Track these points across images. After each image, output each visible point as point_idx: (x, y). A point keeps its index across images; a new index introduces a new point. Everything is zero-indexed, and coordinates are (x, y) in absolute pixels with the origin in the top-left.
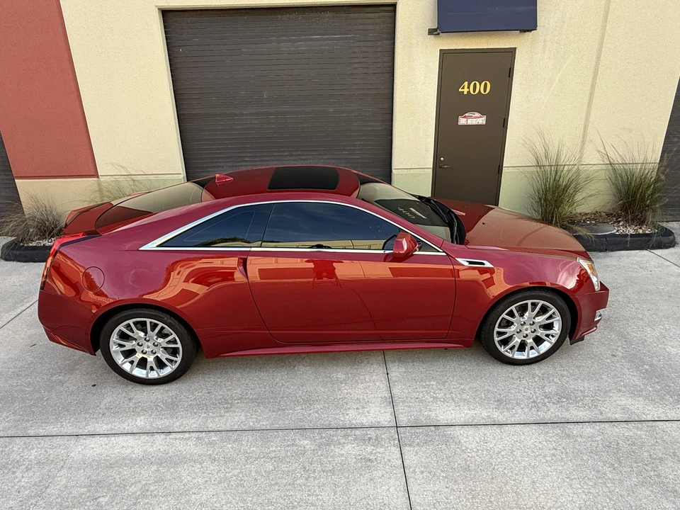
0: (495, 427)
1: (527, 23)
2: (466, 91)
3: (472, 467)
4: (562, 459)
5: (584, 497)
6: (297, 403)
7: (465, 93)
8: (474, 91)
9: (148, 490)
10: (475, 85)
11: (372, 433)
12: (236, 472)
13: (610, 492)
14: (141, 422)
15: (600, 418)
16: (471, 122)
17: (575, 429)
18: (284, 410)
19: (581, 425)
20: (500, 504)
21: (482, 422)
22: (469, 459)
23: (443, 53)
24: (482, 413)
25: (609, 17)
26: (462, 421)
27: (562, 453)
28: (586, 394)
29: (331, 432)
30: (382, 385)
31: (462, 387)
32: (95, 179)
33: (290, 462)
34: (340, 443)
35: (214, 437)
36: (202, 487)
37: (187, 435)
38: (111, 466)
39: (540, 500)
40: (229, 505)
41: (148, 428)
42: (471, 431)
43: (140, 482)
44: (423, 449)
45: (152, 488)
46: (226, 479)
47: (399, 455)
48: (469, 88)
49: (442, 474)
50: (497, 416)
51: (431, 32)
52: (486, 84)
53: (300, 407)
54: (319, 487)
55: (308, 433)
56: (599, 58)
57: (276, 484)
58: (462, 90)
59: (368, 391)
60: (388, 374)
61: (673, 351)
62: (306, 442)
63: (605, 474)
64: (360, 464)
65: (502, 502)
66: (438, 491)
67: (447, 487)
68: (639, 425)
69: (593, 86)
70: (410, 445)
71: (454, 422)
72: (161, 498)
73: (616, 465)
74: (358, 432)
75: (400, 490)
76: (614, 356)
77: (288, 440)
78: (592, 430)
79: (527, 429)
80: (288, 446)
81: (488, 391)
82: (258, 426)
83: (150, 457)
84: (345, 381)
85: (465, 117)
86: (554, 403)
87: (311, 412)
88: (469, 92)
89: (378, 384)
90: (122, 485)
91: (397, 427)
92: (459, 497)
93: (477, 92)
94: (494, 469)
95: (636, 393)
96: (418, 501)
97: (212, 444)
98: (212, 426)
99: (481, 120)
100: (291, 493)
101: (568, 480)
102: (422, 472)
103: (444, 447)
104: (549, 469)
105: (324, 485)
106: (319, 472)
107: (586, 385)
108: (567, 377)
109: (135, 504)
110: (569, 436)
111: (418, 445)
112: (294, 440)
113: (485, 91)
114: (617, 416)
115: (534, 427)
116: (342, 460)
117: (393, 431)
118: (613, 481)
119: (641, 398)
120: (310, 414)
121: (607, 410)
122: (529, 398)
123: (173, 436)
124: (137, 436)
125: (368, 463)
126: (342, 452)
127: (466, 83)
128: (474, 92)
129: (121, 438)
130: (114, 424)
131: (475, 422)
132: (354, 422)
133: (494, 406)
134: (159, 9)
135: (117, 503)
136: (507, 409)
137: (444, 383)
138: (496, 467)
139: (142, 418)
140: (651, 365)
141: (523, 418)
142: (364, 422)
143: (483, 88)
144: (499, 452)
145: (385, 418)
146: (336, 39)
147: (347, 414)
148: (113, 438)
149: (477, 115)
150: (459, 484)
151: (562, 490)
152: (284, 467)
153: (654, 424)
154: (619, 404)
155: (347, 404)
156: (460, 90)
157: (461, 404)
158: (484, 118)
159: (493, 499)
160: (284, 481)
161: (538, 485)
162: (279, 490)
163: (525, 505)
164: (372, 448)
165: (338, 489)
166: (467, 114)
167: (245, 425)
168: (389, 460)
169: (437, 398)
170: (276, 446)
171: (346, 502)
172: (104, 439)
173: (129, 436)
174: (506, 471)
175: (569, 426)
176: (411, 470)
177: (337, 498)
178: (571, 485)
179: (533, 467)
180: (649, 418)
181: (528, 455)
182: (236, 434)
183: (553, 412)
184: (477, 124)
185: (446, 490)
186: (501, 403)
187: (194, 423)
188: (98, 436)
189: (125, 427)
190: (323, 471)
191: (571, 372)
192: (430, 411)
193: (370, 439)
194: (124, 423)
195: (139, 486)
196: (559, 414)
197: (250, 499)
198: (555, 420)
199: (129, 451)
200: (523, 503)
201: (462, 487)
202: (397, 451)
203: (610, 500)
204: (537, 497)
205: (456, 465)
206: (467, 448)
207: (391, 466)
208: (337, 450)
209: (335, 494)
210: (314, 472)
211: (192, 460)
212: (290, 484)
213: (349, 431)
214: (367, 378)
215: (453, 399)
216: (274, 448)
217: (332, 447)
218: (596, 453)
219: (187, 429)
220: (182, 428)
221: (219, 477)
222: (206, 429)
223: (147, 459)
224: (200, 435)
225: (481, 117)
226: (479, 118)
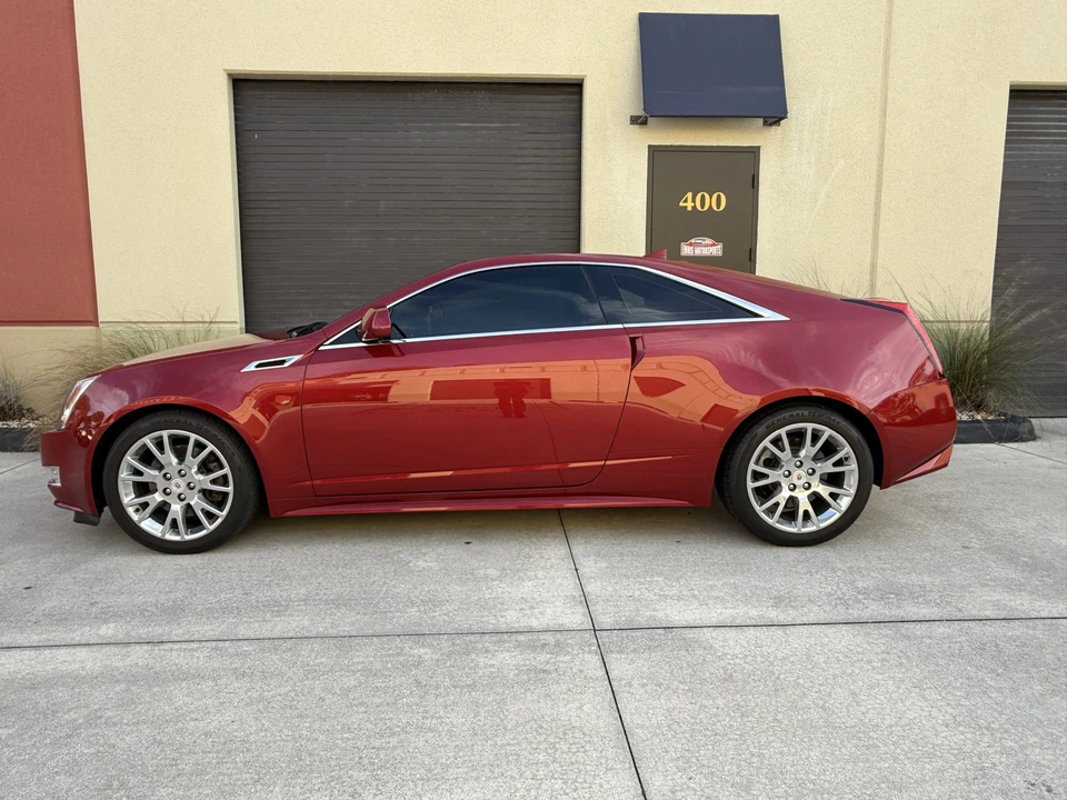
0: (773, 629)
1: (775, 114)
2: (689, 205)
3: (736, 676)
4: (901, 664)
5: (950, 710)
6: (409, 604)
7: (690, 209)
8: (703, 206)
9: (101, 717)
10: (703, 197)
11: (549, 638)
12: (283, 690)
13: (997, 704)
14: (108, 630)
15: (960, 616)
16: (698, 252)
17: (918, 629)
18: (386, 612)
19: (928, 624)
20: (795, 722)
21: (749, 623)
22: (730, 667)
23: (653, 150)
24: (753, 613)
25: (888, 110)
26: (714, 621)
27: (900, 657)
28: (928, 589)
29: (472, 638)
30: (568, 585)
31: (710, 583)
32: (94, 328)
33: (390, 676)
34: (487, 651)
35: (246, 647)
36: (212, 710)
37: (195, 645)
38: (33, 687)
39: (869, 716)
40: (263, 734)
41: (121, 637)
42: (732, 633)
43: (87, 706)
44: (646, 656)
45: (110, 714)
46: (261, 699)
47: (600, 663)
48: (694, 201)
49: (682, 686)
50: (773, 614)
51: (635, 120)
52: (719, 197)
53: (415, 609)
54: (446, 707)
55: (429, 640)
56: (881, 165)
57: (361, 704)
58: (685, 204)
59: (541, 589)
60: (576, 570)
61: (1063, 542)
62: (423, 651)
63: (982, 680)
64: (525, 677)
65: (798, 721)
66: (675, 708)
67: (691, 703)
68: (1030, 623)
69: (878, 204)
70: (620, 652)
71: (699, 622)
72: (125, 727)
73: (1000, 671)
74: (521, 638)
75: (603, 708)
76: (966, 547)
77: (390, 649)
78: (947, 630)
79: (831, 630)
80: (389, 656)
81: (756, 587)
82: (332, 632)
83: (116, 673)
84: (500, 578)
85: (691, 244)
86: (874, 600)
87: (436, 614)
88: (694, 207)
89: (559, 581)
90: (48, 712)
91: (595, 631)
92: (716, 715)
93: (706, 208)
94: (778, 678)
95: (1012, 586)
96: (638, 722)
97: (246, 655)
98: (242, 632)
99: (716, 250)
100: (390, 716)
101: (917, 690)
103: (683, 652)
104: (880, 677)
105: (455, 703)
106: (447, 688)
107: (926, 578)
108: (893, 570)
109: (69, 736)
110: (908, 638)
111: (635, 650)
112: (402, 649)
113: (718, 206)
114: (987, 613)
115: (844, 627)
116: (492, 673)
117: (589, 636)
118: (999, 690)
119: (1023, 594)
120: (434, 617)
121: (969, 607)
122: (829, 595)
123: (167, 646)
124: (96, 648)
125: (541, 676)
126: (492, 662)
127: (690, 195)
128: (702, 208)
129: (63, 651)
130: (54, 634)
131: (738, 622)
132: (516, 625)
133: (769, 604)
134: (229, 75)
135: (32, 736)
136: (792, 606)
137: (678, 580)
138: (782, 677)
139: (112, 625)
140: (1031, 557)
141: (823, 617)
142: (534, 625)
143: (715, 202)
144: (784, 659)
145: (575, 617)
146: (496, 129)
147: (502, 617)
148: (47, 651)
149: (708, 241)
150: (714, 699)
151: (908, 703)
152: (378, 683)
153: (1054, 621)
154: (985, 600)
155: (502, 604)
156: (681, 204)
157: (711, 602)
158: (720, 246)
159: (780, 717)
160: (378, 700)
161: (863, 697)
162: (365, 712)
163: (843, 723)
164: (549, 656)
165: (482, 710)
166: (693, 241)
167: (310, 631)
168: (581, 671)
169: (666, 596)
170: (362, 656)
171: (498, 725)
172: (32, 653)
173: (78, 649)
174: (801, 681)
175: (906, 625)
176: (623, 682)
177: (480, 720)
178: (923, 697)
179: (850, 675)
180: (1044, 615)
181: (839, 661)
182: (290, 643)
183: (874, 609)
184: (708, 254)
185: (689, 707)
186: (778, 601)
187: (212, 630)
188: (19, 650)
189: (77, 638)
190: (455, 687)
191: (898, 565)
192: (655, 610)
193: (544, 645)
194: (73, 632)
195: (85, 712)
196: (886, 612)
197: (308, 725)
198: (879, 619)
199: (77, 665)
200: (838, 720)
201: (720, 702)
202: (595, 660)
203: (1000, 713)
204: (863, 713)
205: (708, 674)
206: (725, 654)
207: (585, 678)
208: (482, 660)
209: (476, 716)
210: (437, 687)
211: (197, 676)
212: (388, 704)
213: (506, 636)
214: (540, 574)
215: (694, 596)
216: (361, 659)
217: (473, 656)
218: (961, 656)
219: (196, 637)
220: (187, 637)
221: (249, 697)
222: (232, 637)
223: (109, 677)
224: (221, 644)
225: (714, 245)
226: (712, 246)
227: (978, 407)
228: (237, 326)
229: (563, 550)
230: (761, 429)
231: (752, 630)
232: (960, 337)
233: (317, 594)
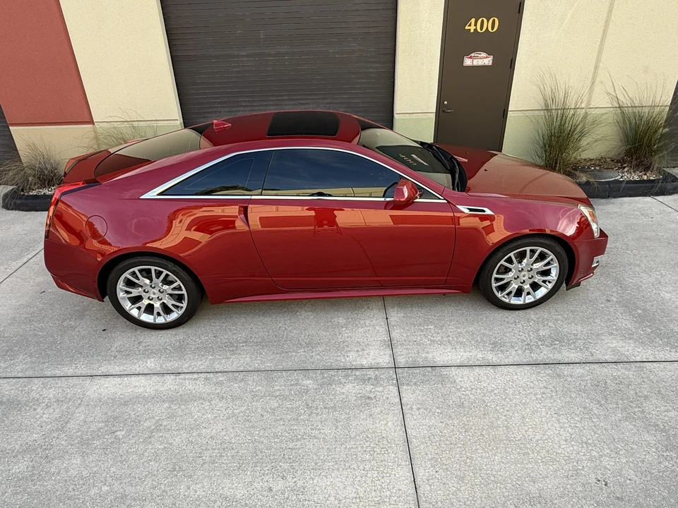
0: (489, 368)
2: (472, 28)
3: (466, 404)
4: (552, 396)
5: (570, 430)
6: (299, 346)
7: (472, 31)
8: (481, 29)
9: (161, 425)
10: (483, 21)
11: (371, 373)
12: (243, 409)
13: (595, 426)
14: (151, 364)
15: (591, 359)
16: (476, 62)
17: (566, 370)
18: (287, 352)
19: (572, 366)
20: (491, 436)
21: (477, 363)
22: (463, 397)
24: (478, 355)
26: (458, 362)
27: (552, 391)
28: (579, 337)
29: (332, 373)
30: (382, 329)
31: (459, 330)
32: (91, 126)
33: (293, 400)
34: (341, 383)
35: (221, 378)
36: (212, 422)
37: (195, 376)
38: (126, 404)
39: (529, 433)
40: (237, 438)
41: (158, 369)
42: (466, 371)
43: (153, 418)
44: (420, 388)
45: (165, 423)
46: (234, 415)
47: (397, 393)
48: (476, 25)
49: (437, 411)
50: (492, 357)
52: (494, 21)
53: (302, 350)
54: (321, 422)
55: (311, 374)
57: (281, 419)
58: (469, 28)
59: (368, 335)
60: (387, 319)
61: (667, 296)
62: (308, 382)
63: (592, 410)
64: (359, 402)
65: (493, 435)
66: (433, 426)
67: (441, 422)
68: (628, 366)
69: (607, 22)
70: (408, 384)
71: (450, 363)
72: (174, 432)
73: (602, 402)
74: (358, 373)
75: (397, 425)
76: (608, 301)
77: (292, 380)
78: (582, 371)
79: (519, 369)
80: (292, 385)
81: (484, 334)
82: (262, 367)
83: (162, 395)
84: (346, 326)
85: (471, 57)
86: (547, 346)
87: (314, 354)
88: (476, 30)
89: (377, 328)
90: (136, 421)
91: (395, 368)
92: (453, 431)
93: (484, 30)
94: (486, 406)
95: (627, 336)
96: (415, 434)
97: (222, 383)
98: (218, 367)
99: (488, 61)
100: (296, 427)
101: (556, 416)
102: (419, 409)
103: (440, 386)
104: (539, 406)
105: (326, 420)
106: (321, 409)
107: (579, 328)
108: (562, 321)
109: (150, 437)
110: (559, 376)
111: (415, 384)
112: (298, 380)
113: (493, 28)
114: (607, 357)
115: (527, 368)
116: (343, 398)
117: (392, 372)
118: (598, 416)
119: (631, 341)
120: (312, 356)
121: (598, 352)
122: (523, 341)
123: (182, 376)
124: (148, 377)
125: (368, 401)
126: (343, 391)
127: (473, 20)
128: (481, 30)
129: (133, 378)
130: (125, 366)
132: (354, 363)
133: (489, 349)
135: (133, 437)
136: (501, 351)
137: (442, 328)
138: (489, 404)
139: (152, 360)
140: (644, 310)
141: (517, 360)
142: (364, 363)
143: (489, 25)
144: (492, 391)
145: (384, 359)
147: (348, 356)
148: (126, 379)
149: (484, 55)
150: (453, 419)
151: (549, 425)
152: (287, 404)
153: (642, 364)
154: (609, 346)
155: (347, 347)
156: (467, 28)
157: (458, 347)
158: (491, 58)
159: (484, 433)
160: (289, 417)
161: (527, 420)
162: (284, 425)
163: (515, 437)
164: (372, 387)
165: (339, 424)
166: (473, 55)
167: (250, 366)
168: (387, 398)
169: (434, 341)
170: (279, 386)
172: (118, 380)
173: (141, 377)
174: (498, 408)
175: (560, 366)
176: (408, 407)
177: (338, 432)
178: (558, 420)
179: (524, 404)
180: (638, 359)
181: (520, 393)
182: (242, 374)
183: (546, 354)
184: (483, 64)
185: (440, 424)
186: (495, 346)
187: (202, 364)
188: (112, 377)
189: (137, 368)
190: (325, 408)
191: (566, 316)
192: (428, 353)
193: (369, 379)
194: (135, 364)
195: (153, 421)
196: (551, 356)
197: (257, 432)
198: (547, 361)
199: (142, 390)
200: (513, 436)
201: (456, 422)
202: (395, 390)
203: (595, 433)
204: (526, 431)
205: (451, 402)
206: (462, 387)
207: (389, 404)
208: (338, 389)
209: (336, 428)
210: (317, 409)
211: (200, 398)
212: (294, 419)
213: (350, 371)
214: (367, 322)
215: (449, 342)
216: (278, 388)
217: (334, 386)
218: (585, 391)
219: (195, 370)
220: (190, 369)
221: (228, 413)
222: (213, 370)
223: (156, 398)
224: (208, 375)
225: (487, 57)
226: (485, 58)
231: (478, 368)
233: (251, 337)
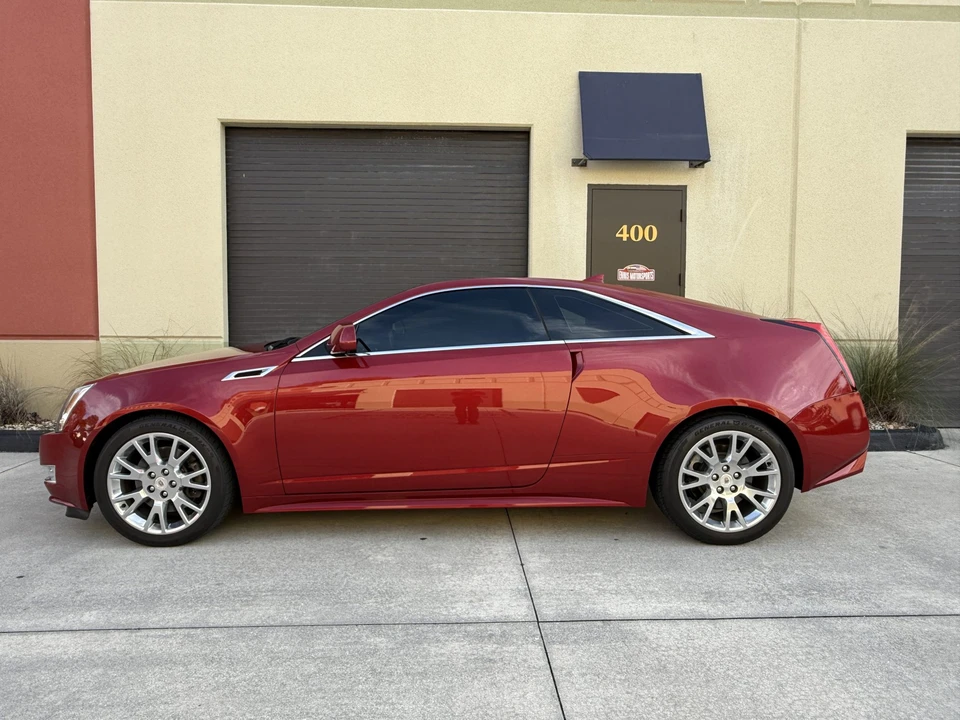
0: (704, 622)
1: (699, 157)
2: (625, 236)
3: (670, 667)
4: (824, 657)
5: (871, 703)
6: (368, 596)
7: (625, 239)
8: (637, 237)
9: (78, 700)
10: (637, 229)
11: (495, 629)
12: (248, 676)
13: (916, 697)
14: (90, 617)
15: (878, 611)
16: (633, 277)
17: (840, 624)
18: (346, 603)
19: (849, 620)
21: (682, 616)
22: (664, 658)
23: (592, 188)
24: (685, 607)
25: (800, 155)
26: (649, 615)
27: (823, 651)
28: (848, 586)
29: (425, 628)
30: (514, 579)
31: (645, 578)
32: (94, 341)
33: (347, 663)
34: (438, 641)
35: (216, 634)
36: (181, 694)
37: (168, 632)
38: (19, 670)
39: (795, 707)
41: (102, 623)
42: (665, 626)
43: (66, 689)
44: (584, 647)
45: (86, 697)
46: (228, 684)
47: (542, 654)
48: (629, 232)
49: (619, 677)
50: (704, 609)
51: (576, 163)
52: (651, 229)
53: (373, 600)
54: (398, 694)
55: (384, 629)
56: (794, 202)
57: (320, 690)
58: (620, 236)
59: (489, 583)
60: (522, 565)
62: (378, 640)
63: (901, 674)
64: (473, 666)
65: (728, 710)
66: (612, 697)
67: (628, 693)
68: (945, 620)
69: (793, 237)
70: (561, 643)
71: (635, 616)
72: (100, 709)
73: (917, 665)
74: (470, 628)
75: (545, 697)
76: (883, 547)
77: (348, 638)
78: (867, 625)
79: (758, 624)
80: (348, 644)
81: (689, 583)
82: (296, 621)
83: (95, 658)
84: (452, 572)
85: (626, 271)
86: (798, 596)
87: (392, 605)
88: (629, 238)
89: (506, 575)
90: (31, 694)
91: (538, 622)
92: (651, 705)
93: (640, 239)
94: (709, 670)
95: (928, 585)
96: (578, 710)
97: (216, 641)
98: (213, 620)
99: (649, 276)
100: (346, 701)
101: (839, 683)
102: (584, 675)
103: (620, 644)
104: (804, 670)
105: (407, 690)
106: (401, 675)
107: (846, 576)
108: (815, 568)
110: (830, 632)
111: (575, 642)
112: (359, 638)
113: (651, 237)
114: (904, 609)
115: (771, 622)
116: (442, 661)
117: (532, 627)
118: (917, 683)
119: (938, 591)
120: (390, 608)
121: (887, 603)
122: (755, 591)
123: (143, 633)
124: (78, 634)
125: (488, 665)
126: (443, 651)
127: (625, 227)
129: (48, 636)
130: (40, 620)
131: (671, 616)
132: (465, 616)
133: (700, 599)
134: (222, 123)
136: (722, 602)
137: (616, 575)
138: (713, 668)
139: (94, 613)
140: (944, 557)
141: (750, 612)
142: (482, 616)
143: (648, 233)
144: (715, 651)
145: (520, 610)
146: (453, 169)
147: (453, 608)
148: (34, 637)
149: (642, 268)
150: (649, 689)
151: (831, 695)
152: (336, 669)
154: (901, 598)
155: (453, 596)
156: (618, 235)
157: (646, 597)
158: (652, 272)
159: (711, 707)
160: (335, 686)
161: (789, 689)
162: (324, 698)
163: (771, 713)
164: (495, 646)
165: (432, 697)
166: (628, 267)
167: (276, 620)
168: (525, 661)
169: (604, 591)
170: (323, 643)
171: (447, 712)
172: (19, 638)
173: (62, 634)
174: (730, 672)
175: (828, 620)
176: (564, 672)
177: (429, 707)
178: (846, 689)
179: (777, 667)
181: (766, 653)
182: (257, 630)
183: (799, 605)
184: (642, 279)
185: (626, 696)
186: (709, 596)
187: (186, 618)
188: (7, 635)
189: (62, 624)
190: (407, 674)
191: (820, 563)
192: (594, 604)
193: (491, 636)
194: (59, 618)
195: (65, 694)
196: (809, 607)
197: (269, 709)
198: (803, 614)
199: (61, 650)
200: (766, 711)
201: (655, 692)
202: (539, 650)
203: (919, 706)
204: (790, 704)
205: (643, 665)
206: (659, 646)
207: (529, 668)
208: (433, 649)
209: (426, 702)
210: (391, 674)
211: (170, 661)
212: (344, 690)
213: (456, 627)
214: (489, 569)
215: (631, 591)
216: (322, 647)
217: (426, 645)
218: (882, 651)
219: (171, 624)
220: (162, 624)
221: (216, 682)
222: (203, 625)
223: (88, 661)
224: (193, 632)
225: (647, 271)
226: (645, 272)
227: (890, 418)
228: (222, 341)
229: (510, 547)
230: (690, 437)
231: (684, 623)
232: (872, 354)
233: (283, 585)
